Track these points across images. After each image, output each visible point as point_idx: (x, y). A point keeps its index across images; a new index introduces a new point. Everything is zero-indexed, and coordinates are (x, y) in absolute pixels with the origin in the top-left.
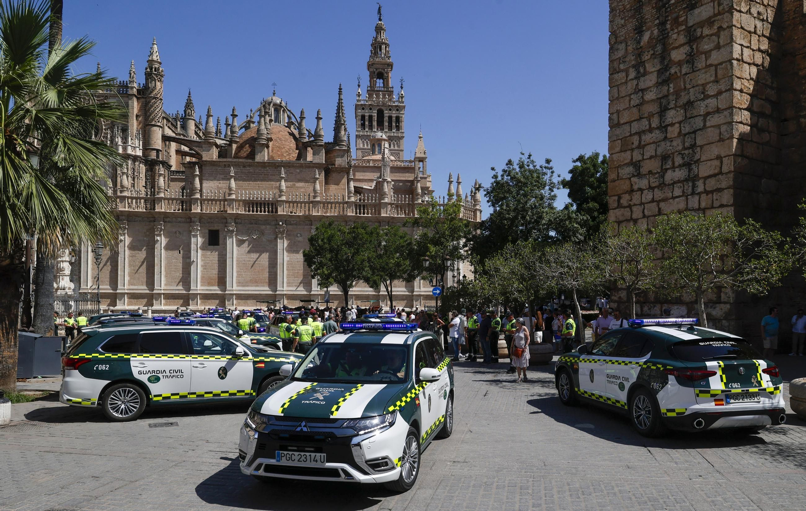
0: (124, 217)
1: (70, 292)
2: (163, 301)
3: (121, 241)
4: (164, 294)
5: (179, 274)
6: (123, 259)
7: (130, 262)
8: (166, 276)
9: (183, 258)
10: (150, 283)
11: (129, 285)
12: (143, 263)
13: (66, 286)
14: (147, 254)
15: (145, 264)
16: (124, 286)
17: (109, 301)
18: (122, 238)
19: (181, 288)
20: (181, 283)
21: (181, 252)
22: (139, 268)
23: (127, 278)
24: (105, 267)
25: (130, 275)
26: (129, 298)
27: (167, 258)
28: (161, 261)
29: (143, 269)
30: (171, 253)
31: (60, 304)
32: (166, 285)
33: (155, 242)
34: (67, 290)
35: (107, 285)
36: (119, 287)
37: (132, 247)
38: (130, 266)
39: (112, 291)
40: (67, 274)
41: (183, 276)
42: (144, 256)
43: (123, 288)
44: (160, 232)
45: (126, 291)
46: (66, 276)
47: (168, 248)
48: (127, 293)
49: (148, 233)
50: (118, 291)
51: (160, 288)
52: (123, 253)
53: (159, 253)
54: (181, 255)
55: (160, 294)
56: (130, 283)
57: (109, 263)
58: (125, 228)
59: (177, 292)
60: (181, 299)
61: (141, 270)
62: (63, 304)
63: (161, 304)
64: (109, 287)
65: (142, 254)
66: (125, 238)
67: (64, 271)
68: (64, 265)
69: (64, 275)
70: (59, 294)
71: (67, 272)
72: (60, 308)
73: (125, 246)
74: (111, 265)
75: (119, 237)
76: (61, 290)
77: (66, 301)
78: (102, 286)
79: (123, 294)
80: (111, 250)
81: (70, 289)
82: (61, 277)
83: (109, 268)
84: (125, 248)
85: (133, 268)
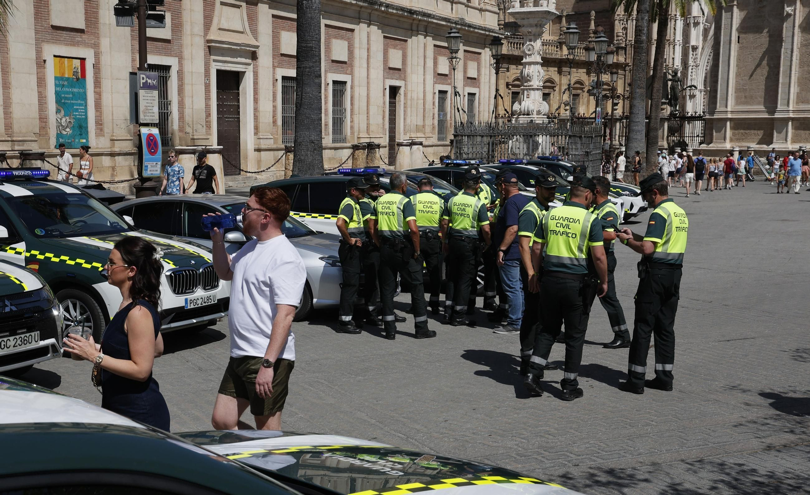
1: (539, 120)
3: (789, 15)
6: (789, 52)
7: (802, 55)
11: (797, 103)
13: (531, 107)
16: (788, 105)
17: (760, 133)
18: (788, 9)
23: (794, 89)
24: (759, 70)
26: (795, 128)
31: (521, 140)
34: (535, 116)
35: (759, 104)
36: (779, 107)
37: (807, 28)
39: (766, 116)
40: (535, 87)
43: (785, 108)
45: (791, 115)
46: (533, 89)
48: (793, 119)
50: (777, 115)
52: (790, 39)
56: (800, 99)
57: (765, 62)
62: (525, 142)
64: (762, 108)
66: (795, 9)
67: (530, 81)
68: (531, 71)
69: (530, 89)
70: (521, 122)
71: (537, 83)
72: (521, 148)
73: (794, 26)
74: (768, 64)
75: (783, 8)
76: (524, 115)
77: (531, 136)
78: (751, 105)
79: (786, 120)
80: (770, 36)
81: (539, 113)
82: (525, 92)
83: (764, 71)
84: (794, 29)
85: (806, 68)
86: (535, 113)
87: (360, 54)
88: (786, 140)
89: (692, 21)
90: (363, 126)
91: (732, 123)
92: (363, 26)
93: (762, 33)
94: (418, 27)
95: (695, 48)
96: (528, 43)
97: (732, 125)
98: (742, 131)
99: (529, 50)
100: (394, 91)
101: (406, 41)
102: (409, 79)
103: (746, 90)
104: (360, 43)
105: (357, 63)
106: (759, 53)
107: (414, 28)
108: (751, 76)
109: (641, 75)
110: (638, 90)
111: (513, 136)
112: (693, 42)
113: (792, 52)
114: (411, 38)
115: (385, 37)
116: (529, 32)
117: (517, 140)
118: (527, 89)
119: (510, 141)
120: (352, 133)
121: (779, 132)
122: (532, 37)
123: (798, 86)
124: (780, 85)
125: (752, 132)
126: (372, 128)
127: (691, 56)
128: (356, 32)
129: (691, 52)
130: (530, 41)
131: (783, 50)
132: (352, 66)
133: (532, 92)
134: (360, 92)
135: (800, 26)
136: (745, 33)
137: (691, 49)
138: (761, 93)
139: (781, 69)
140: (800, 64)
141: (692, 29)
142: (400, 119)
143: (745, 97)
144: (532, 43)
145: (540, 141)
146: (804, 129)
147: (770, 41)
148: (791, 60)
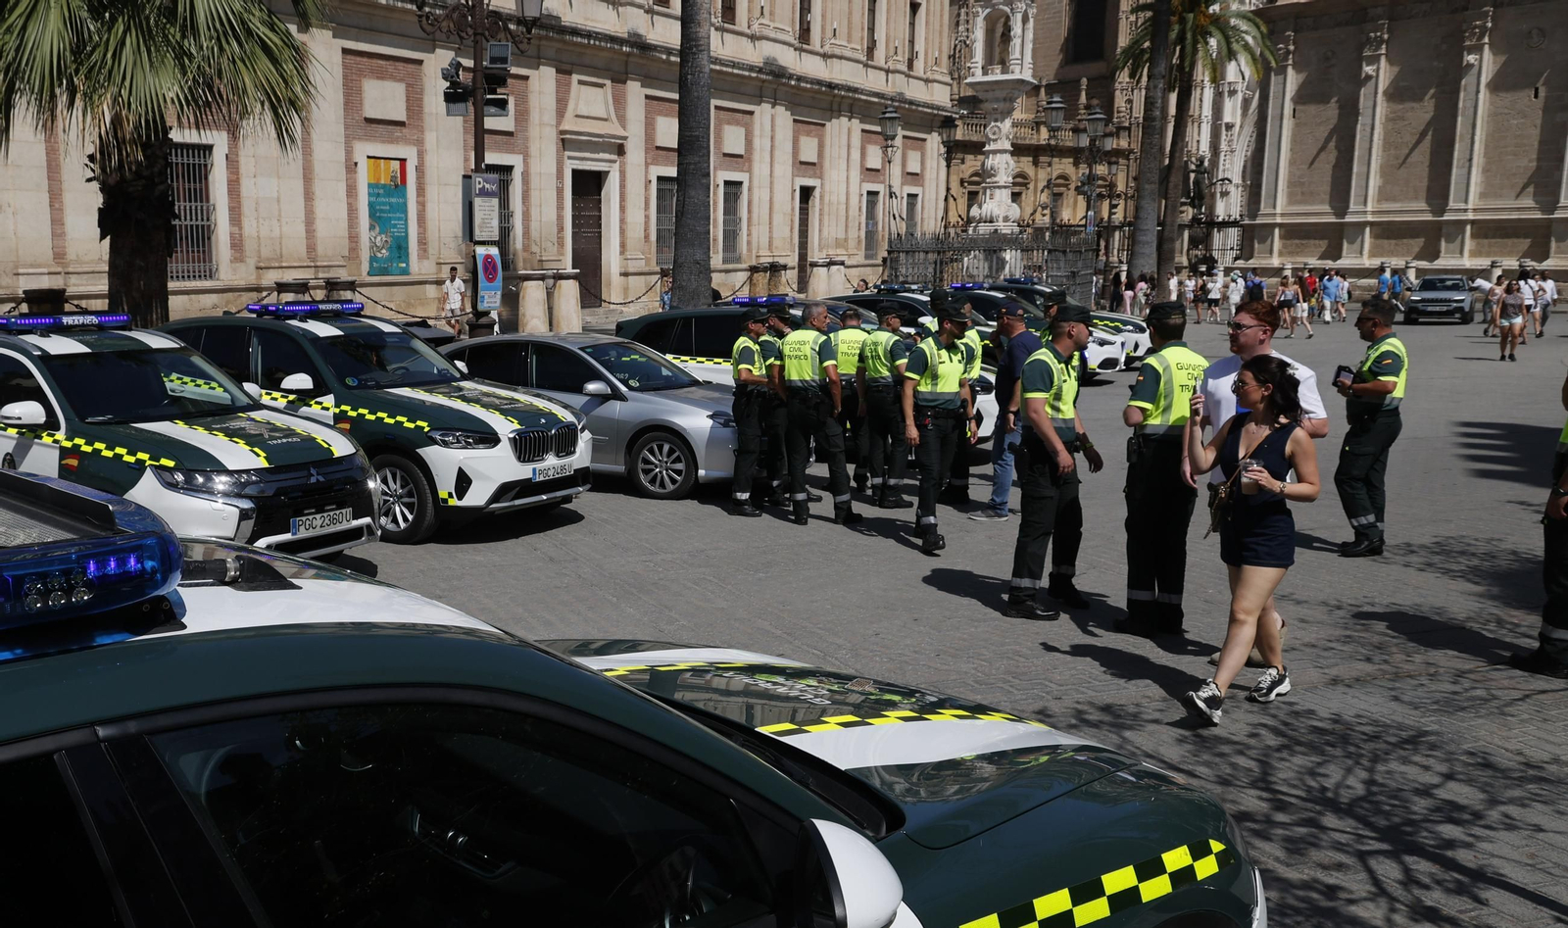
0: (1379, 10)
1: (1006, 229)
2: (1469, 244)
3: (1369, 77)
4: (1473, 222)
5: (1528, 162)
6: (1368, 130)
8: (1486, 171)
9: (1546, 110)
10: (1438, 195)
11: (1379, 201)
12: (1423, 134)
13: (996, 212)
14: (1436, 107)
15: (1429, 137)
16: (1365, 204)
17: (1323, 244)
18: (1368, 69)
19: (1529, 202)
20: (1531, 189)
21: (1542, 93)
22: (1412, 150)
23: (1374, 182)
24: (1323, 155)
25: (1385, 172)
26: (1375, 236)
27: (1494, 115)
28: (1474, 126)
29: (1422, 156)
30: (1507, 97)
31: (981, 256)
32: (1483, 196)
33: (1463, 70)
34: (1001, 223)
35: (1322, 202)
36: (1352, 207)
37: (1395, 94)
38: (1387, 144)
39: (1332, 219)
40: (1002, 184)
41: (1538, 168)
42: (1428, 116)
43: (1360, 208)
44: (1482, 36)
45: (1370, 218)
46: (999, 187)
47: (1497, 86)
48: (1372, 224)
49: (1444, 47)
50: (1348, 219)
51: (1462, 206)
52: (1370, 111)
53: (1470, 104)
54: (1540, 102)
55: (1461, 224)
56: (1383, 196)
57: (1332, 144)
58: (1382, 41)
59: (1514, 216)
60: (1526, 237)
61: (1416, 156)
63: (1461, 252)
64: (1327, 208)
65: (1423, 111)
66: (1378, 70)
67: (994, 176)
68: (996, 162)
69: (994, 187)
70: (981, 232)
71: (1005, 178)
72: (981, 267)
73: (1376, 93)
74: (1336, 147)
75: (1361, 67)
76: (985, 222)
77: (995, 251)
78: (1311, 204)
79: (1361, 226)
80: (1340, 108)
81: (1006, 219)
82: (988, 191)
83: (1331, 156)
84: (1375, 97)
85: (1393, 152)
86: (1001, 219)
87: (761, 143)
88: (1361, 253)
89: (1226, 89)
90: (765, 241)
91: (1283, 230)
92: (766, 107)
93: (1328, 102)
94: (840, 105)
95: (1229, 127)
96: (993, 124)
97: (1282, 233)
98: (1297, 241)
99: (994, 134)
100: (806, 193)
101: (824, 125)
102: (826, 176)
103: (1303, 184)
104: (762, 130)
105: (756, 156)
106: (1323, 132)
107: (835, 107)
108: (1312, 163)
109: (1152, 165)
110: (1147, 186)
111: (970, 251)
112: (1227, 118)
113: (1373, 128)
114: (830, 120)
115: (795, 121)
116: (994, 109)
117: (975, 257)
118: (990, 187)
119: (966, 259)
120: (749, 250)
121: (1351, 242)
122: (999, 116)
123: (1381, 177)
124: (1354, 177)
125: (1312, 242)
126: (776, 243)
127: (1224, 137)
128: (757, 115)
129: (1224, 132)
130: (996, 121)
131: (1359, 126)
132: (750, 160)
133: (997, 191)
134: (761, 195)
135: (1385, 93)
136: (1304, 103)
137: (1224, 128)
138: (1325, 188)
139: (1356, 153)
140: (1384, 146)
141: (1227, 100)
142: (813, 230)
143: (1303, 193)
144: (999, 124)
145: (1008, 258)
146: (1388, 238)
147: (1340, 115)
148: (1371, 141)
